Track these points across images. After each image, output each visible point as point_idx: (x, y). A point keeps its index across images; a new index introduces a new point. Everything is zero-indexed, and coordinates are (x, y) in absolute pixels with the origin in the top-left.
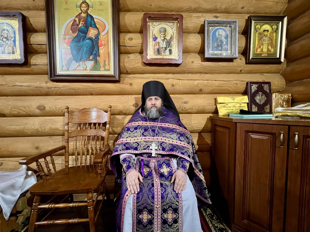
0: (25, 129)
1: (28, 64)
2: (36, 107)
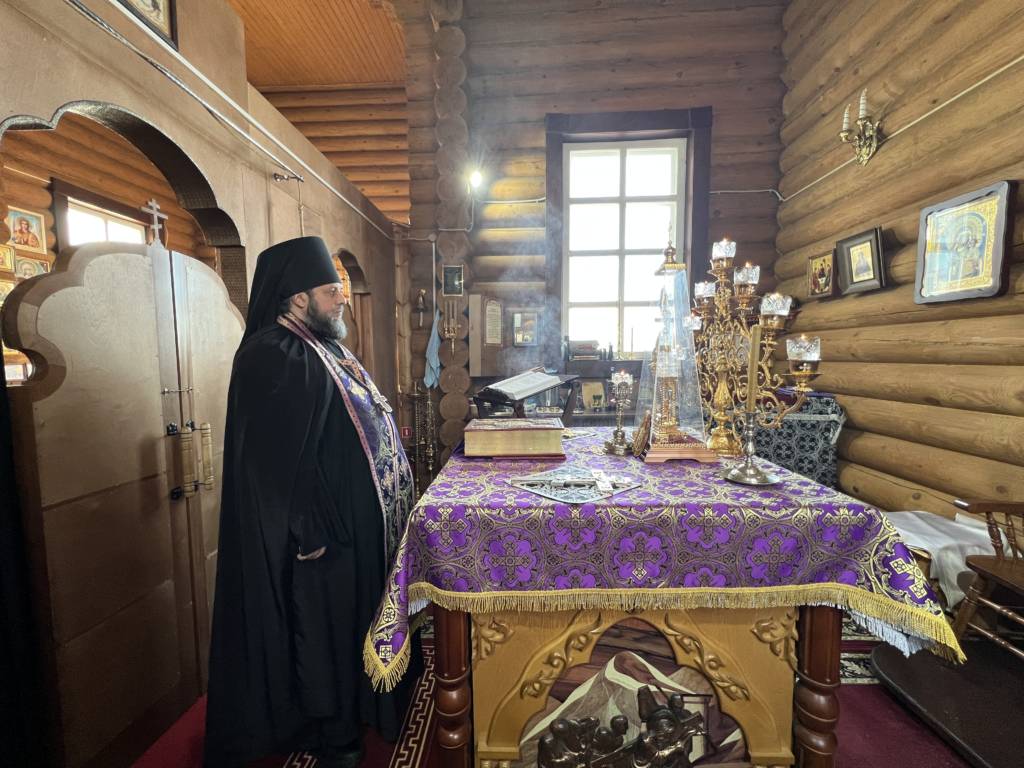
0: (979, 438)
1: (1009, 292)
2: (1011, 394)
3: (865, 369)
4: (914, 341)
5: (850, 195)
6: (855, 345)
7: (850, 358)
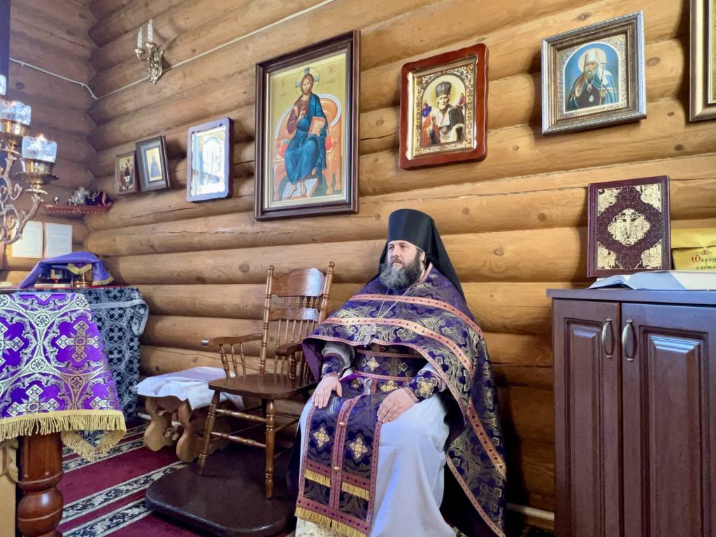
0: (225, 303)
1: (233, 196)
3: (160, 259)
4: (188, 232)
5: (146, 107)
6: (152, 239)
7: (152, 250)
